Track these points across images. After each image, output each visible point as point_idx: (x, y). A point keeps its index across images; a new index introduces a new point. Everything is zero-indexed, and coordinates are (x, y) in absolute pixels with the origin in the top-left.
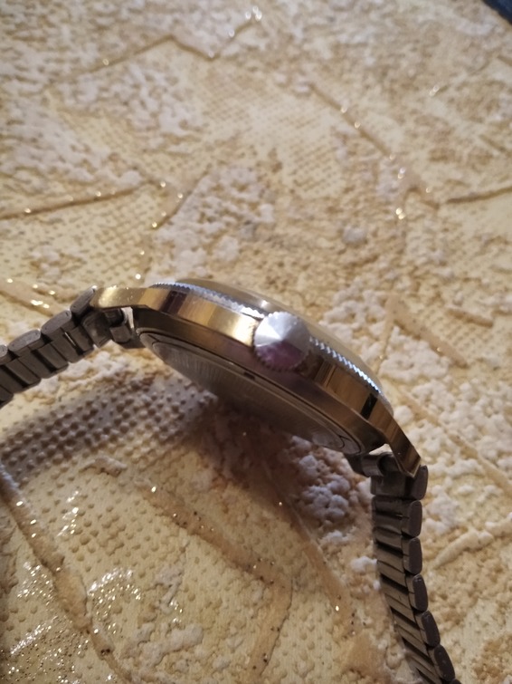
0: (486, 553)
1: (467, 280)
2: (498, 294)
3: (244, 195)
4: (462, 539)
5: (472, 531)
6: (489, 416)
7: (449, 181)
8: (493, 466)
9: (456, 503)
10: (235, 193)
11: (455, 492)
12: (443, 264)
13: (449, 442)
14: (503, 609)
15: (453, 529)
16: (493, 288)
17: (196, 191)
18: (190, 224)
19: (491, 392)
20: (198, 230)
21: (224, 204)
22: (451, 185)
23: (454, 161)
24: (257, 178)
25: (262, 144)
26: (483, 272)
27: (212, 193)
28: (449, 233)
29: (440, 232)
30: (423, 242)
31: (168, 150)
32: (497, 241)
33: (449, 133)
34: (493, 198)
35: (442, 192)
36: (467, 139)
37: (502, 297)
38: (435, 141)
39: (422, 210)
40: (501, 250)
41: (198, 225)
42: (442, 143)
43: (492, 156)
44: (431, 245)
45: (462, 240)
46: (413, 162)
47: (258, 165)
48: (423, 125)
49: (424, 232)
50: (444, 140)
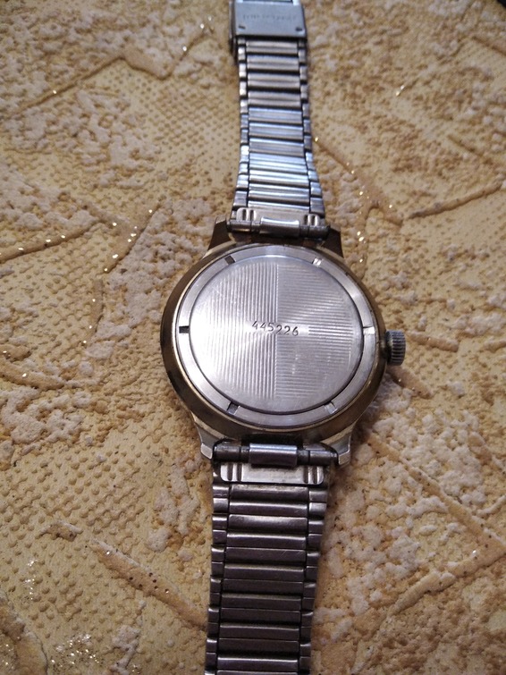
0: (447, 595)
1: (430, 302)
2: (463, 315)
4: (423, 581)
5: (434, 572)
6: (453, 449)
7: (414, 193)
8: (456, 502)
9: (417, 544)
10: (189, 227)
11: (415, 532)
12: (405, 287)
13: (410, 479)
14: (464, 653)
15: (413, 572)
16: (458, 308)
17: (148, 228)
18: (143, 264)
19: (455, 422)
20: (151, 270)
21: (178, 240)
22: (416, 197)
23: (420, 169)
24: (212, 207)
25: (217, 169)
26: (448, 291)
27: (165, 228)
28: (412, 252)
29: (402, 252)
30: (385, 264)
31: (119, 183)
32: (463, 256)
33: (416, 137)
34: (461, 208)
35: (405, 207)
36: (435, 142)
37: (468, 318)
38: (399, 147)
39: (385, 228)
40: (467, 265)
41: (152, 265)
42: (408, 149)
43: (461, 159)
44: (393, 267)
45: (426, 258)
46: (376, 175)
47: (213, 193)
48: (387, 131)
49: (386, 253)
50: (411, 145)
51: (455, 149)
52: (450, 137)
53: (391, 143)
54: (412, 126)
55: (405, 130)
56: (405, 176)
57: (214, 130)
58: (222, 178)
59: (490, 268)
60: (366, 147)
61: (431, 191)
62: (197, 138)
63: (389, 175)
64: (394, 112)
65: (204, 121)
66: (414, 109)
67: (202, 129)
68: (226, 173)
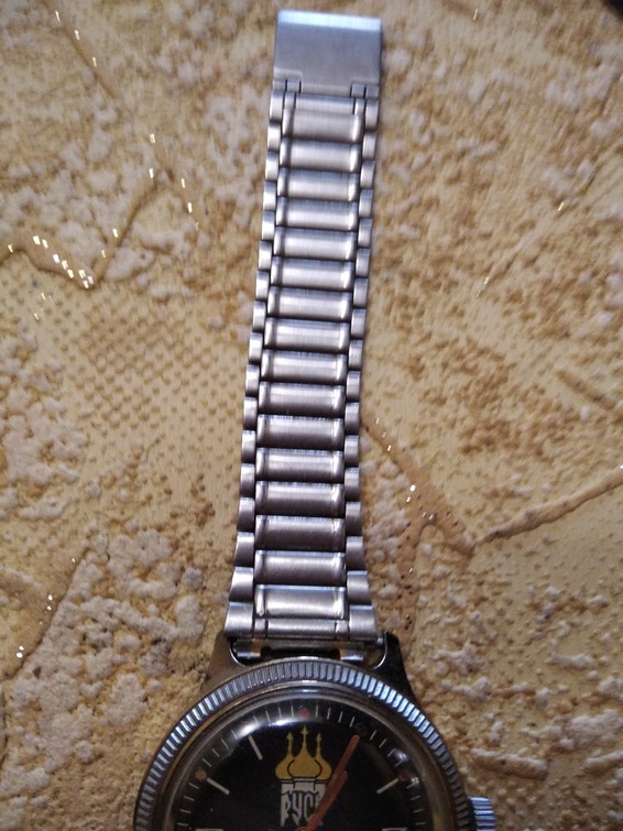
1: (509, 696)
2: (558, 717)
3: (151, 586)
7: (495, 494)
10: (136, 584)
12: (473, 671)
16: (552, 704)
17: (71, 592)
18: (64, 660)
20: (76, 671)
21: (118, 611)
22: (497, 500)
23: (507, 446)
24: (171, 545)
25: (180, 471)
26: (539, 675)
27: (97, 590)
28: (486, 604)
29: (472, 606)
30: (443, 630)
31: (24, 512)
32: (567, 609)
33: (504, 380)
34: (570, 516)
35: (480, 520)
36: (536, 387)
37: (566, 721)
38: (475, 404)
39: (444, 562)
40: (572, 625)
41: (77, 661)
42: (489, 406)
43: (577, 418)
44: (455, 636)
45: (508, 616)
46: (434, 461)
47: (174, 516)
48: (455, 371)
49: (444, 609)
50: (495, 399)
51: (568, 398)
52: (562, 375)
53: (462, 397)
54: (498, 358)
55: (487, 367)
56: (481, 461)
57: (176, 392)
58: (188, 486)
59: (607, 628)
60: (422, 406)
61: (523, 489)
62: (146, 409)
63: (455, 461)
64: (471, 331)
65: (160, 374)
66: (504, 322)
67: (156, 391)
68: (194, 478)
